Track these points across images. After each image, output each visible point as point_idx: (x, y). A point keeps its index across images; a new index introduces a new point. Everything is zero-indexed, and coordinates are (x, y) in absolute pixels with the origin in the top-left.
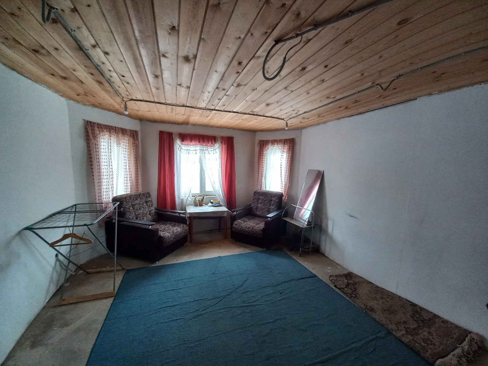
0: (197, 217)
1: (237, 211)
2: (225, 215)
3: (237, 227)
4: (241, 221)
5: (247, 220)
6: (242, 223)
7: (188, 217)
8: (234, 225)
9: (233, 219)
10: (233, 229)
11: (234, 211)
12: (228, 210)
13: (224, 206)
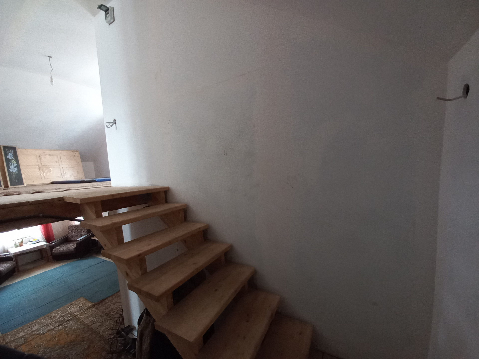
0: (21, 254)
1: (55, 242)
2: (45, 247)
3: (55, 252)
4: (59, 248)
5: (64, 246)
6: (60, 248)
7: (13, 256)
8: (53, 251)
9: (52, 248)
10: (53, 254)
11: (52, 243)
12: (47, 243)
13: (43, 241)
